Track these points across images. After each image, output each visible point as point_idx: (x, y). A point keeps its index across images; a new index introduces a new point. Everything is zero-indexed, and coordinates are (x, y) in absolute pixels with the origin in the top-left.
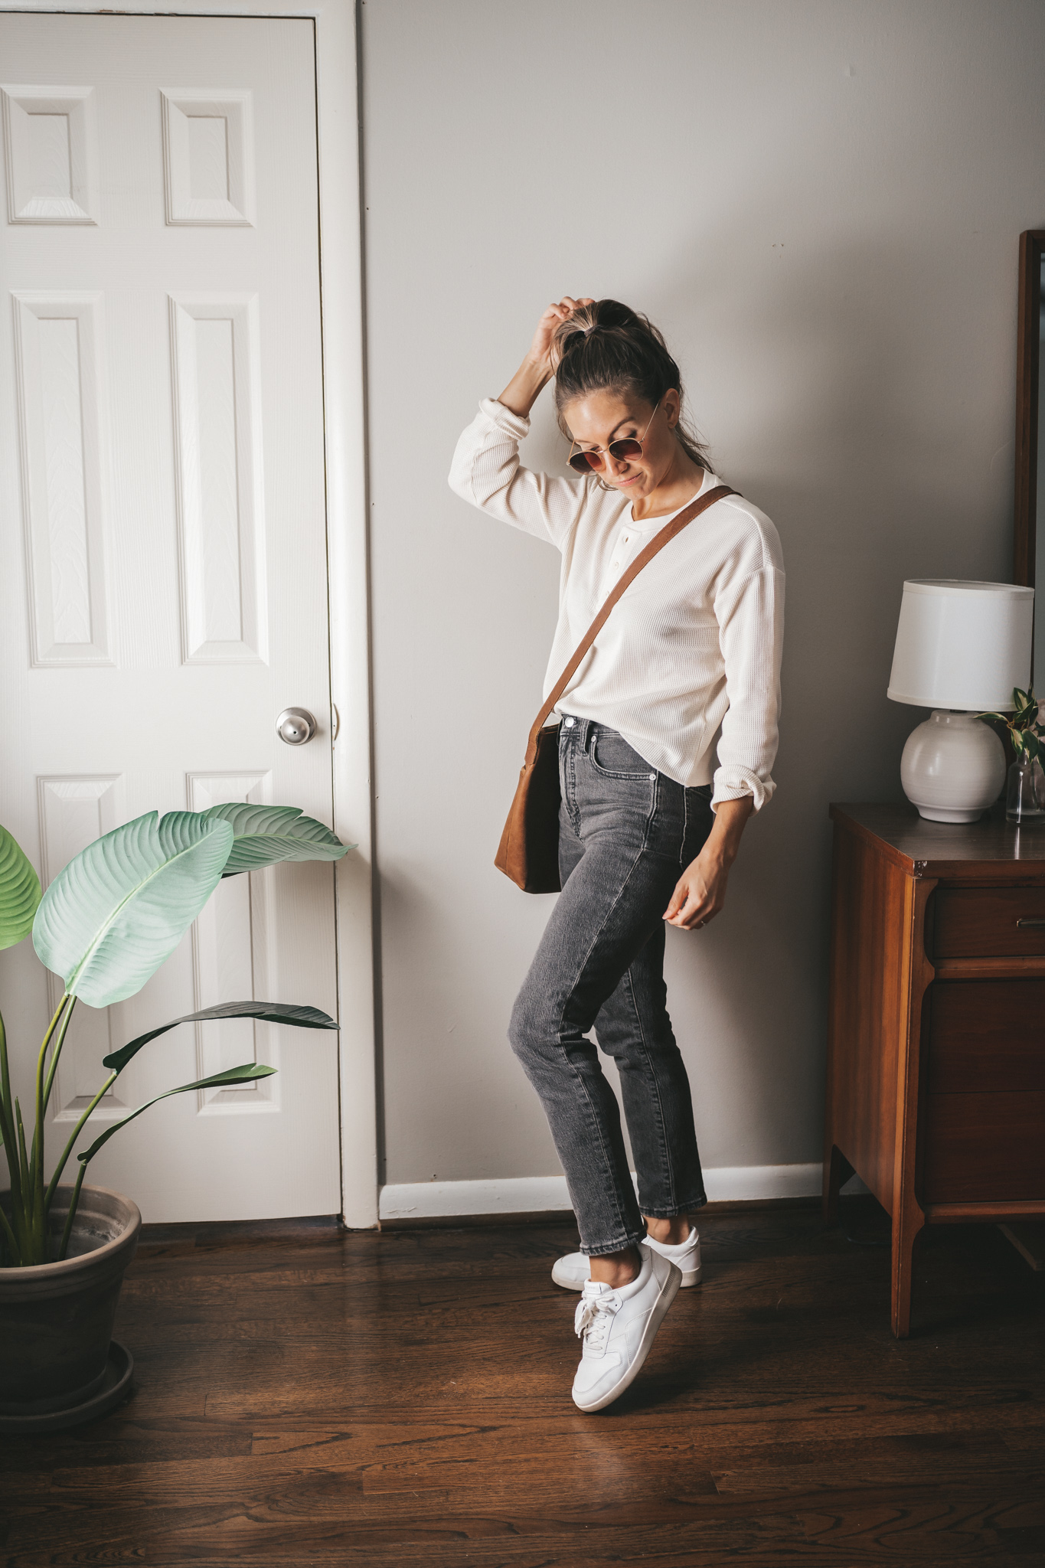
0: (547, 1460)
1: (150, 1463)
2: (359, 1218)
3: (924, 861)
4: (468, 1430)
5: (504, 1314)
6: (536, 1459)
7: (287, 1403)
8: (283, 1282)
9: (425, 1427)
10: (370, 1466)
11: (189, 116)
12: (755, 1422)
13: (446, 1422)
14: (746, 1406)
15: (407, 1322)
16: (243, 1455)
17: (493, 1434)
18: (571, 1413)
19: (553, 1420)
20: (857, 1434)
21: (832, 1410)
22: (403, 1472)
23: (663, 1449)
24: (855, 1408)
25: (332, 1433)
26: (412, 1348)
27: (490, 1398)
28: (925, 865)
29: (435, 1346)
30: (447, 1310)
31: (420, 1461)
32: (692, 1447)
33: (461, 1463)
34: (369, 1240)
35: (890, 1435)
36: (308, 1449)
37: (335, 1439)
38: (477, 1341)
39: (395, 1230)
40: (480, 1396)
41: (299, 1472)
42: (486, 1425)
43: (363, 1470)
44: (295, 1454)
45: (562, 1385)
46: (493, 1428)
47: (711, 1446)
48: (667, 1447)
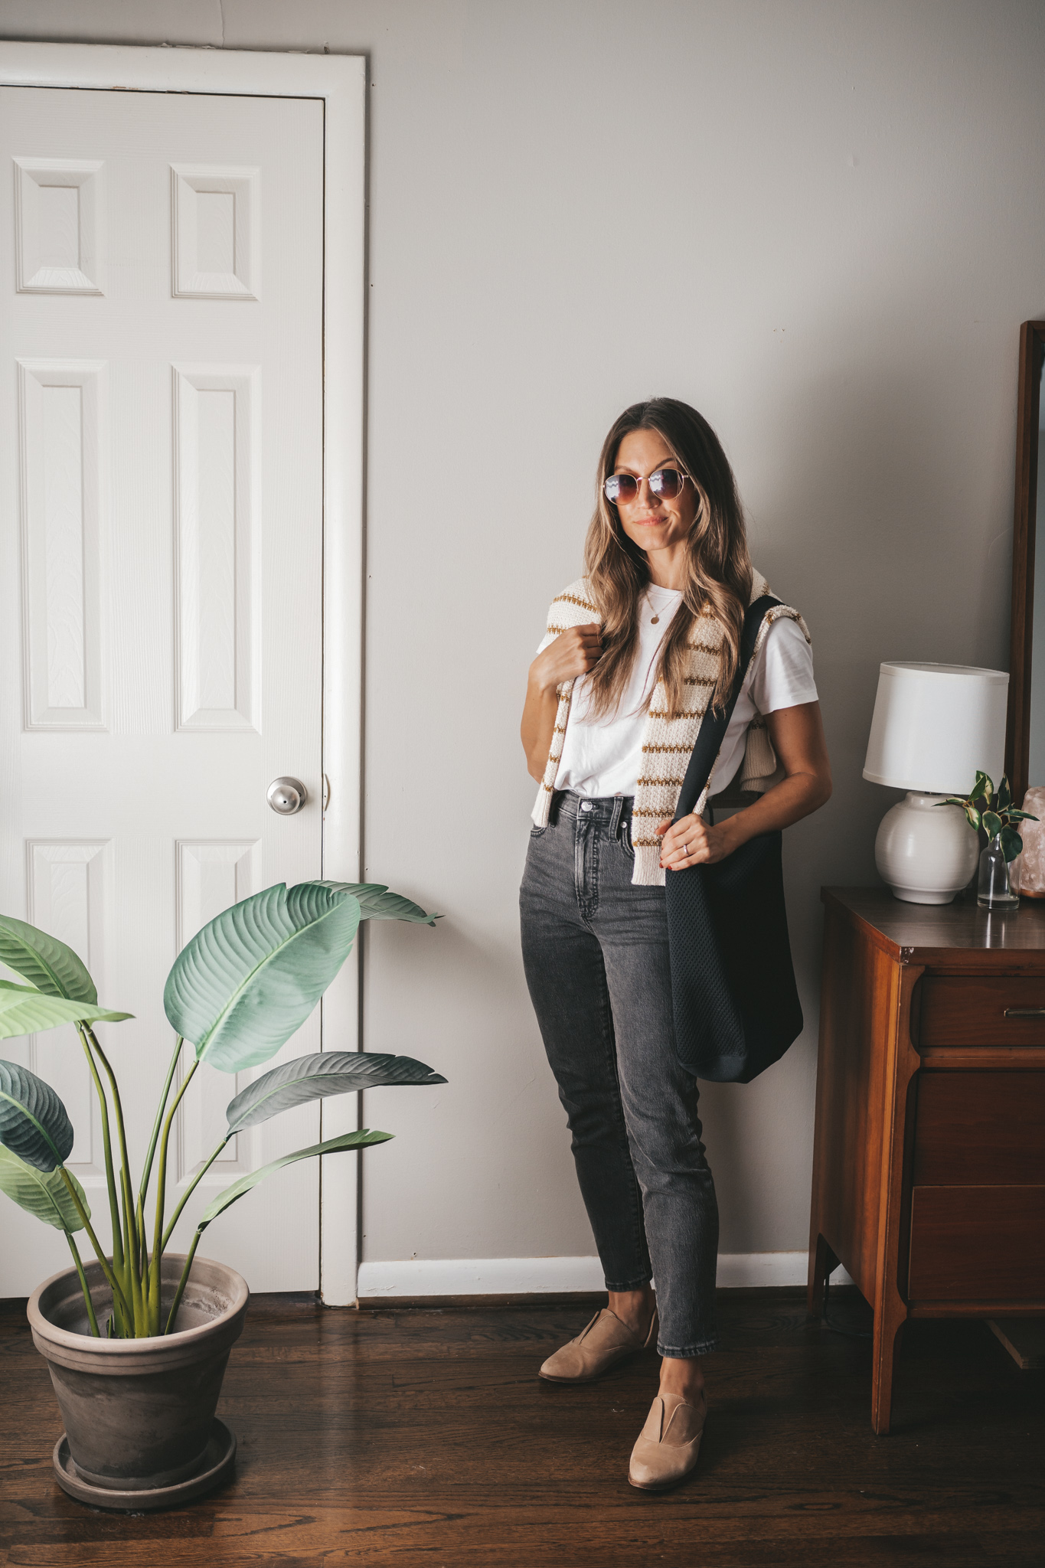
0: (512, 1551)
1: (108, 1542)
2: (337, 1295)
3: (911, 948)
4: (435, 1517)
5: (478, 1398)
6: (502, 1549)
7: (252, 1484)
8: (256, 1359)
9: (391, 1513)
10: (332, 1551)
11: (198, 192)
12: (727, 1518)
13: (412, 1508)
14: (719, 1501)
15: (379, 1403)
16: (204, 1536)
17: (459, 1522)
18: (541, 1502)
19: (522, 1510)
20: (831, 1533)
21: (806, 1507)
22: (365, 1559)
23: (632, 1543)
24: (830, 1506)
25: (296, 1516)
26: (382, 1430)
27: (459, 1484)
28: (911, 951)
29: (407, 1429)
30: (421, 1391)
31: (384, 1548)
32: (661, 1542)
33: (425, 1552)
34: (347, 1317)
35: (865, 1535)
36: (270, 1532)
37: (299, 1522)
38: (449, 1426)
39: (373, 1308)
40: (449, 1482)
41: (260, 1556)
42: (453, 1513)
43: (325, 1556)
44: (256, 1537)
45: (533, 1474)
46: (460, 1516)
47: (681, 1541)
48: (636, 1540)
